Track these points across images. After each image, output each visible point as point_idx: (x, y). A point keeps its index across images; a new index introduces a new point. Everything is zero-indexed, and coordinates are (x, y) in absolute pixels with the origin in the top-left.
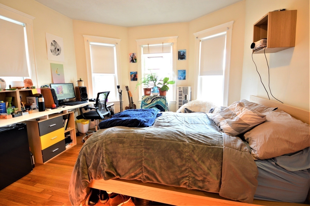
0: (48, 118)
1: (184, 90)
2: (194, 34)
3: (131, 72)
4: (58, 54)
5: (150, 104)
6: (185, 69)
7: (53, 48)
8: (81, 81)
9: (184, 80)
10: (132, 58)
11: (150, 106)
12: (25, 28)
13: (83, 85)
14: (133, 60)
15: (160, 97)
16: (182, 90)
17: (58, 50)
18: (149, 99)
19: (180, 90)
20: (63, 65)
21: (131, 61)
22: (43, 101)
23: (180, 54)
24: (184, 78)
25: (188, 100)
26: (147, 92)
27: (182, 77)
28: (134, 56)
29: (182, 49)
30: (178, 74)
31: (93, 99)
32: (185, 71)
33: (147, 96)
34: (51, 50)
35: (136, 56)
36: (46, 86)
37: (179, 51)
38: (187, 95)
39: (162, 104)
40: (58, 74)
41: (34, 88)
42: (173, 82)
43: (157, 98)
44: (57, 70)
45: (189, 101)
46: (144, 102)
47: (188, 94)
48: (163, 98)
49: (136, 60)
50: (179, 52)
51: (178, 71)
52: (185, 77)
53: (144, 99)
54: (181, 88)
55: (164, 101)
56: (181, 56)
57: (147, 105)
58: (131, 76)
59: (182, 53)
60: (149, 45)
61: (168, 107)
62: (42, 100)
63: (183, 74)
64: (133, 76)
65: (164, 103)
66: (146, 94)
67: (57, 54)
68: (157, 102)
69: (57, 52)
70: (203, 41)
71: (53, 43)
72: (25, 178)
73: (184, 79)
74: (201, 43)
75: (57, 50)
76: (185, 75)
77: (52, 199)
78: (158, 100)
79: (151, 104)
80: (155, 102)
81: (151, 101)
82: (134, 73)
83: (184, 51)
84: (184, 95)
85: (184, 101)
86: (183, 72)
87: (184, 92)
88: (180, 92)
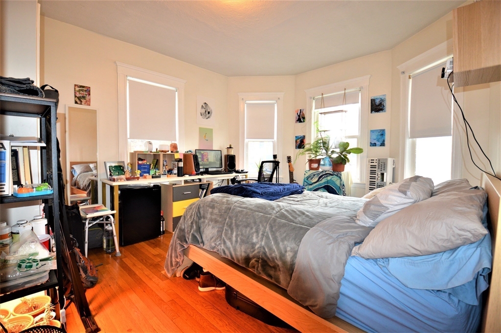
0: (183, 184)
1: (380, 164)
2: (397, 67)
3: (296, 137)
4: (209, 117)
5: (316, 184)
6: (383, 129)
7: (203, 111)
8: (230, 148)
9: (382, 147)
10: (299, 116)
11: (315, 186)
12: (177, 93)
13: (232, 153)
14: (301, 118)
15: (331, 173)
16: (376, 164)
17: (209, 113)
18: (314, 175)
19: (373, 164)
20: (212, 129)
21: (297, 121)
22: (182, 166)
23: (375, 104)
24: (381, 144)
25: (386, 183)
26: (312, 164)
27: (378, 141)
28: (301, 113)
29: (377, 94)
30: (371, 136)
31: (240, 171)
32: (384, 130)
33: (312, 171)
34: (201, 113)
35: (304, 112)
36: (190, 151)
37: (373, 98)
38: (385, 174)
39: (335, 184)
40: (207, 139)
41: (177, 152)
42: (358, 151)
43: (326, 174)
44: (206, 135)
45: (388, 183)
46: (307, 179)
47: (386, 172)
48: (337, 176)
49: (304, 118)
50: (373, 101)
51: (371, 131)
52: (384, 141)
53: (307, 175)
54: (375, 161)
55: (339, 181)
56: (377, 107)
57: (311, 185)
58: (296, 141)
59: (377, 102)
60: (324, 96)
61: (344, 190)
62: (181, 164)
63: (379, 137)
64: (299, 142)
65: (338, 183)
66: (311, 169)
67: (207, 117)
68: (328, 182)
69: (208, 116)
70: (415, 78)
71: (204, 106)
72: (152, 241)
73: (383, 144)
74: (411, 80)
75: (207, 113)
76: (384, 138)
77: (159, 263)
78: (329, 178)
79: (318, 183)
80: (324, 180)
81: (317, 179)
82: (301, 138)
83: (381, 97)
84: (379, 173)
85: (379, 184)
86: (380, 133)
87: (380, 168)
88: (372, 167)
